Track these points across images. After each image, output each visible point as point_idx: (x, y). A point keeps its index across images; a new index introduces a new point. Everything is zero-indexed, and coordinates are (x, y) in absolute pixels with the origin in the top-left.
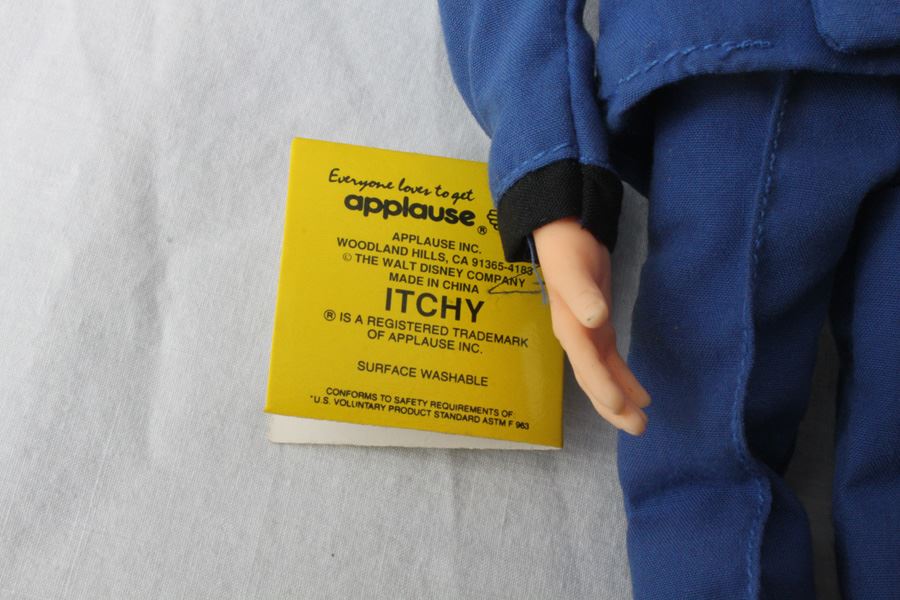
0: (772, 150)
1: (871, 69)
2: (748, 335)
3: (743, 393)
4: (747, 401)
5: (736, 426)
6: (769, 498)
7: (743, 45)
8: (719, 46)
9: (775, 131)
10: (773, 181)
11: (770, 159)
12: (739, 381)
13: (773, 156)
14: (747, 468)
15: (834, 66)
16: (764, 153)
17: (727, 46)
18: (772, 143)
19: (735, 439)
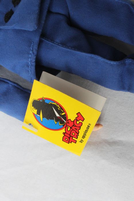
0: (53, 43)
1: (43, 22)
2: (93, 56)
3: (105, 59)
4: (107, 59)
5: (112, 63)
6: (131, 59)
7: (32, 49)
8: (30, 54)
9: (50, 41)
10: (60, 44)
11: (55, 44)
12: (102, 60)
13: (55, 43)
14: (123, 63)
15: (41, 30)
16: (54, 44)
17: (31, 52)
18: (52, 42)
19: (115, 64)
